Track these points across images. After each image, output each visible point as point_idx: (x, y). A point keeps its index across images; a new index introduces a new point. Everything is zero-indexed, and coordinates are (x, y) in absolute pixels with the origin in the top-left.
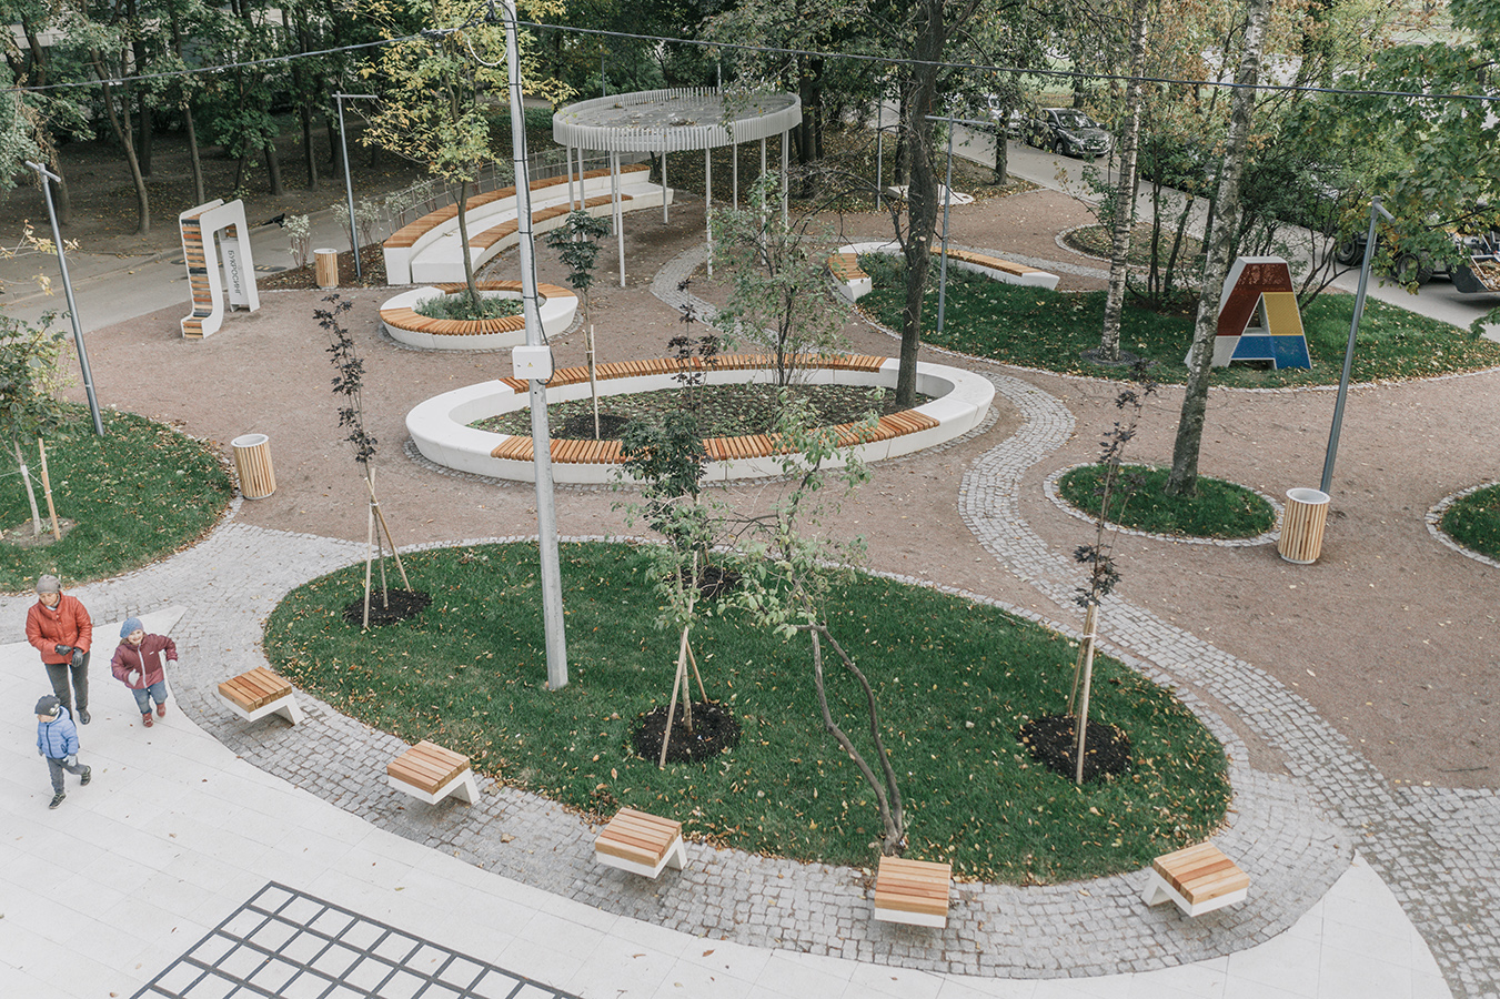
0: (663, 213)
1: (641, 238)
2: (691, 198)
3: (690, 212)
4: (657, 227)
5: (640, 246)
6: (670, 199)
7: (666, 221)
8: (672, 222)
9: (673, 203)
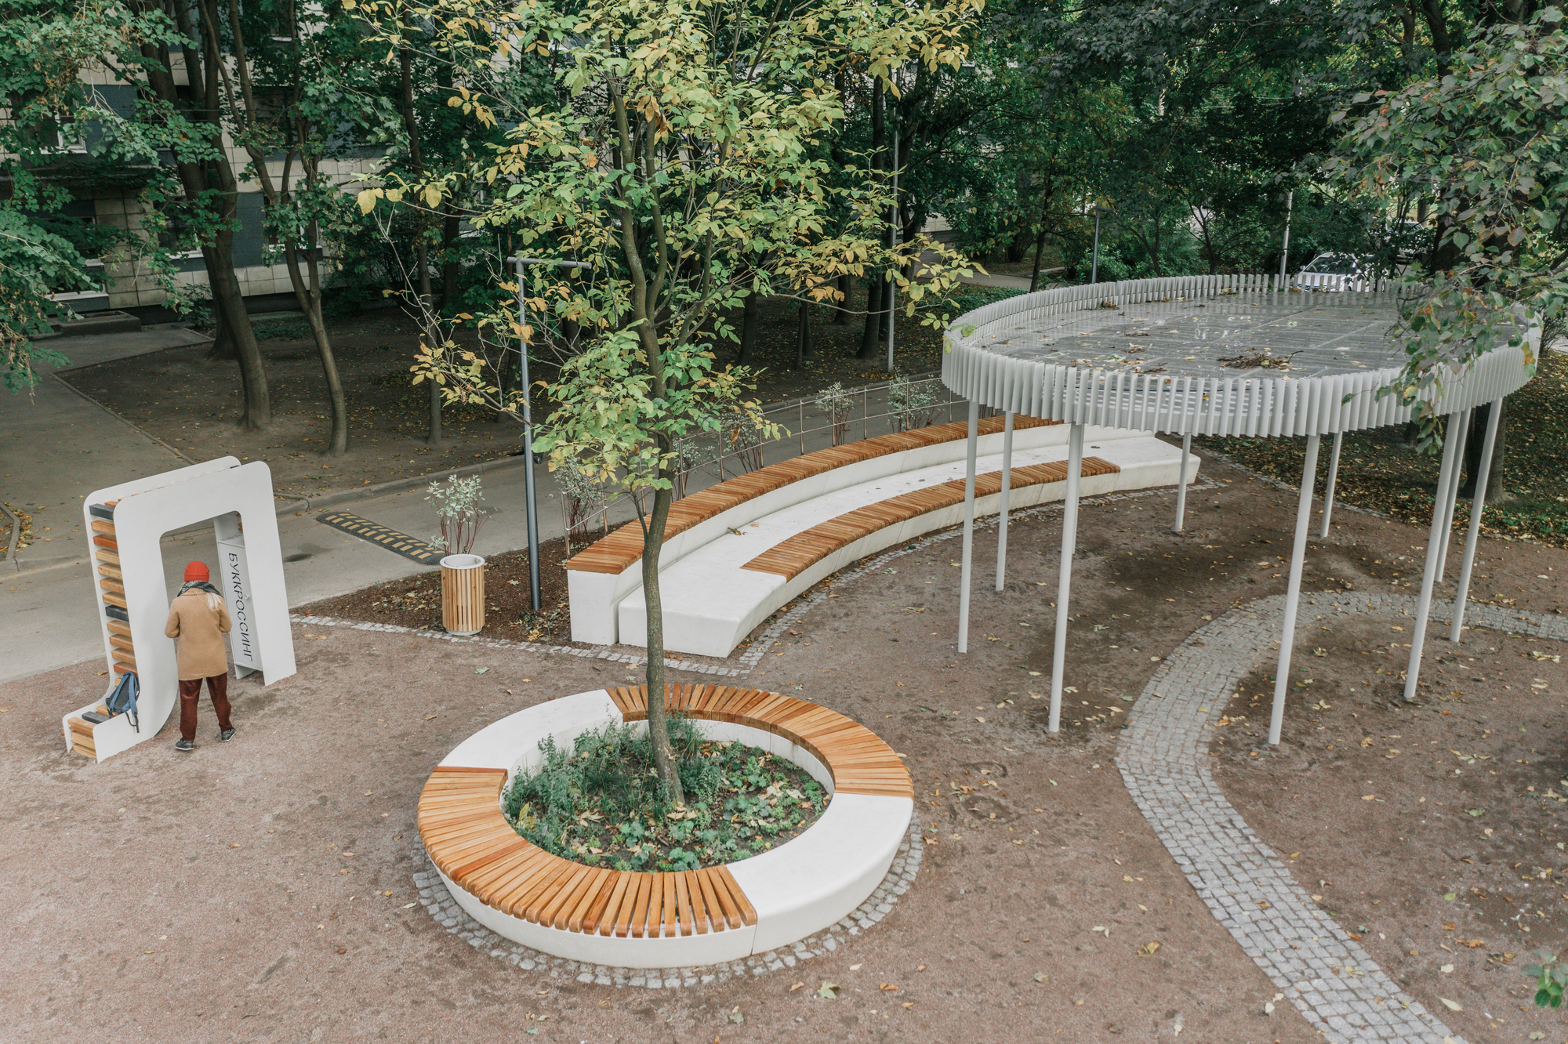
0: (1175, 502)
1: (1124, 570)
2: (1232, 473)
3: (1228, 508)
4: (1159, 539)
5: (1116, 592)
6: (1192, 473)
7: (1180, 526)
8: (1190, 531)
9: (1198, 481)
